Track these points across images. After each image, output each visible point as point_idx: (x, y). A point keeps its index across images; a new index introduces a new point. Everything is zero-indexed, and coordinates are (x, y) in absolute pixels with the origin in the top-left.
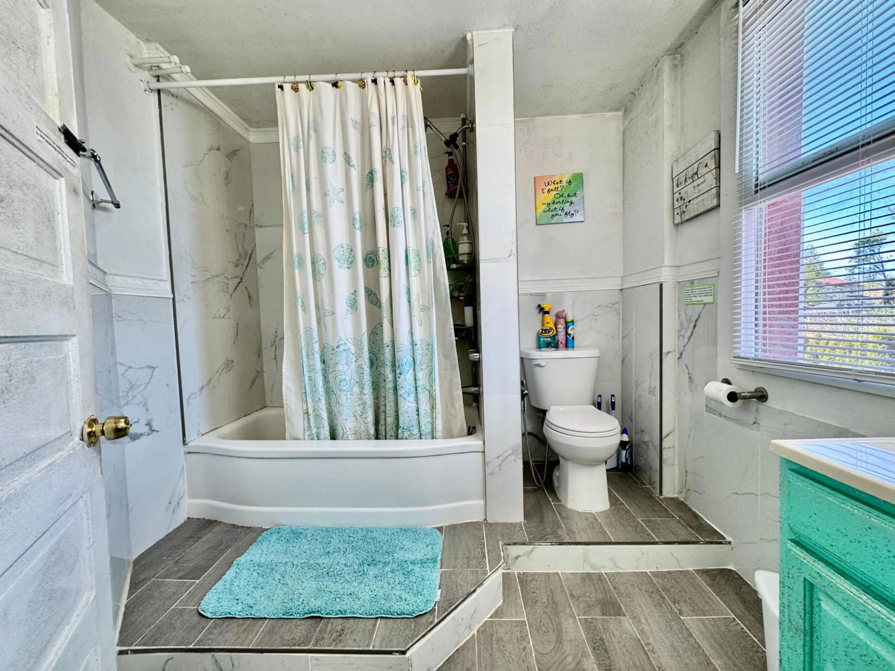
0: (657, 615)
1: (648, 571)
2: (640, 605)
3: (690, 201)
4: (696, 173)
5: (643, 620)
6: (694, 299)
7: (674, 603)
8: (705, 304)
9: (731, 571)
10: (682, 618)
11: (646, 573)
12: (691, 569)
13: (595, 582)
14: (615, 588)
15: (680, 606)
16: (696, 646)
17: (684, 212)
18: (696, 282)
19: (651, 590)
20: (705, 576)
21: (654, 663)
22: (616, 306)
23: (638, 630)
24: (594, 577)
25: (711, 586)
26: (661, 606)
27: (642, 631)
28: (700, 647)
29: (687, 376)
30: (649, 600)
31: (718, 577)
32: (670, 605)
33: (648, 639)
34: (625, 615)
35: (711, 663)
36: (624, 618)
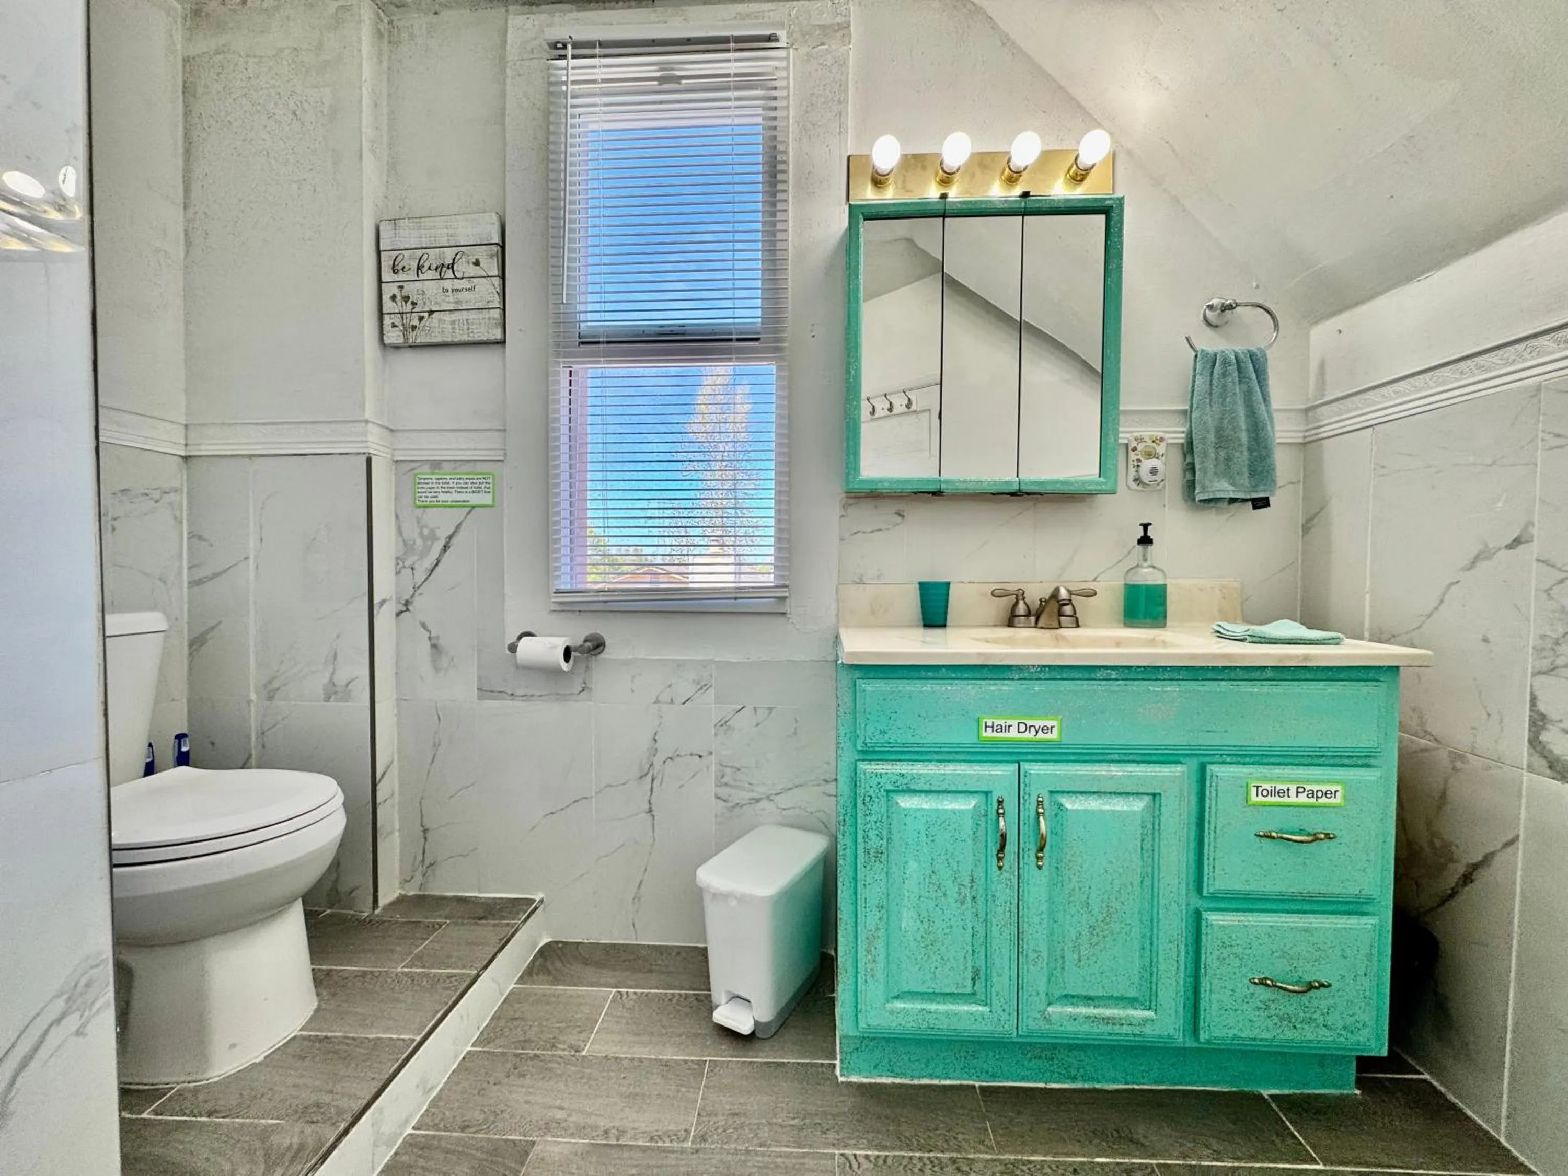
0: (561, 1086)
1: (469, 1048)
2: (527, 1102)
3: (431, 312)
4: (451, 267)
5: (560, 1115)
6: (442, 497)
7: (553, 1046)
8: (473, 507)
9: (548, 945)
10: (584, 1053)
11: (469, 1053)
12: (513, 986)
13: (421, 1162)
14: (463, 1129)
15: (564, 1042)
16: (636, 1063)
17: (414, 328)
18: (447, 467)
19: (509, 1065)
20: (535, 977)
21: (640, 1143)
22: (173, 497)
23: (572, 1135)
24: (405, 1158)
25: (556, 981)
26: (550, 1070)
27: (580, 1130)
28: (640, 1060)
29: (427, 644)
30: (528, 1081)
31: (549, 964)
32: (554, 1056)
33: (596, 1128)
34: (533, 1143)
35: (668, 1061)
36: (537, 1148)
